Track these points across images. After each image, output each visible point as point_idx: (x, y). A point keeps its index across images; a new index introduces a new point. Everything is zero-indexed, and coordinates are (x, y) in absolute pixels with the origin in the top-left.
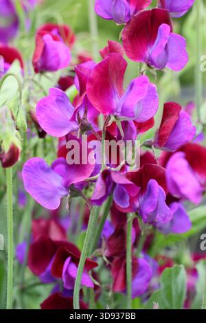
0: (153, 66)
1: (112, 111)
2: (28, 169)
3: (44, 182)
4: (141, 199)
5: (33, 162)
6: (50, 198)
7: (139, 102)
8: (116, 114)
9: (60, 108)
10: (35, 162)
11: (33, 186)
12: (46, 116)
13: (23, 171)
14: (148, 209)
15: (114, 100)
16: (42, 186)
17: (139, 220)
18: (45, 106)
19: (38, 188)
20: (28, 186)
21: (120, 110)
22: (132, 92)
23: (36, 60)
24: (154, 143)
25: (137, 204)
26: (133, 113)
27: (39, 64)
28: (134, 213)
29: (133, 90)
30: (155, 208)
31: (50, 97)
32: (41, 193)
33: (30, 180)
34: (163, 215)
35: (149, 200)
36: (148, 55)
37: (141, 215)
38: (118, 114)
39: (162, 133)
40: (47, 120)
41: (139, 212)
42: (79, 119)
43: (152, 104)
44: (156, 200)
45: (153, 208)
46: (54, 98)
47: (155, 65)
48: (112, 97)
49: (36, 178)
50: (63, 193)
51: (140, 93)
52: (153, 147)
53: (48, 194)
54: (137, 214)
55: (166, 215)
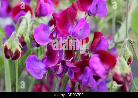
0: (90, 15)
1: (68, 34)
2: (28, 60)
3: (36, 66)
4: (82, 76)
5: (31, 57)
6: (38, 74)
7: (80, 30)
8: (70, 35)
9: (45, 32)
10: (32, 57)
11: (31, 68)
12: (38, 36)
13: (26, 61)
14: (85, 80)
15: (69, 29)
16: (35, 68)
17: (81, 86)
18: (38, 31)
19: (32, 69)
20: (28, 67)
21: (72, 34)
22: (77, 25)
23: (37, 11)
24: (89, 50)
25: (80, 78)
26: (77, 35)
27: (38, 13)
28: (78, 82)
29: (78, 24)
30: (87, 79)
31: (40, 27)
32: (34, 71)
33: (29, 65)
34: (92, 84)
35: (85, 76)
36: (88, 9)
37: (81, 83)
38: (71, 36)
39: (93, 45)
40: (38, 38)
41: (80, 82)
42: (53, 37)
43: (87, 31)
44: (88, 76)
45: (87, 80)
46: (42, 28)
47: (92, 14)
48: (68, 28)
49: (32, 64)
50: (45, 72)
51: (81, 26)
52: (88, 52)
53: (38, 72)
54: (80, 83)
55: (93, 84)
